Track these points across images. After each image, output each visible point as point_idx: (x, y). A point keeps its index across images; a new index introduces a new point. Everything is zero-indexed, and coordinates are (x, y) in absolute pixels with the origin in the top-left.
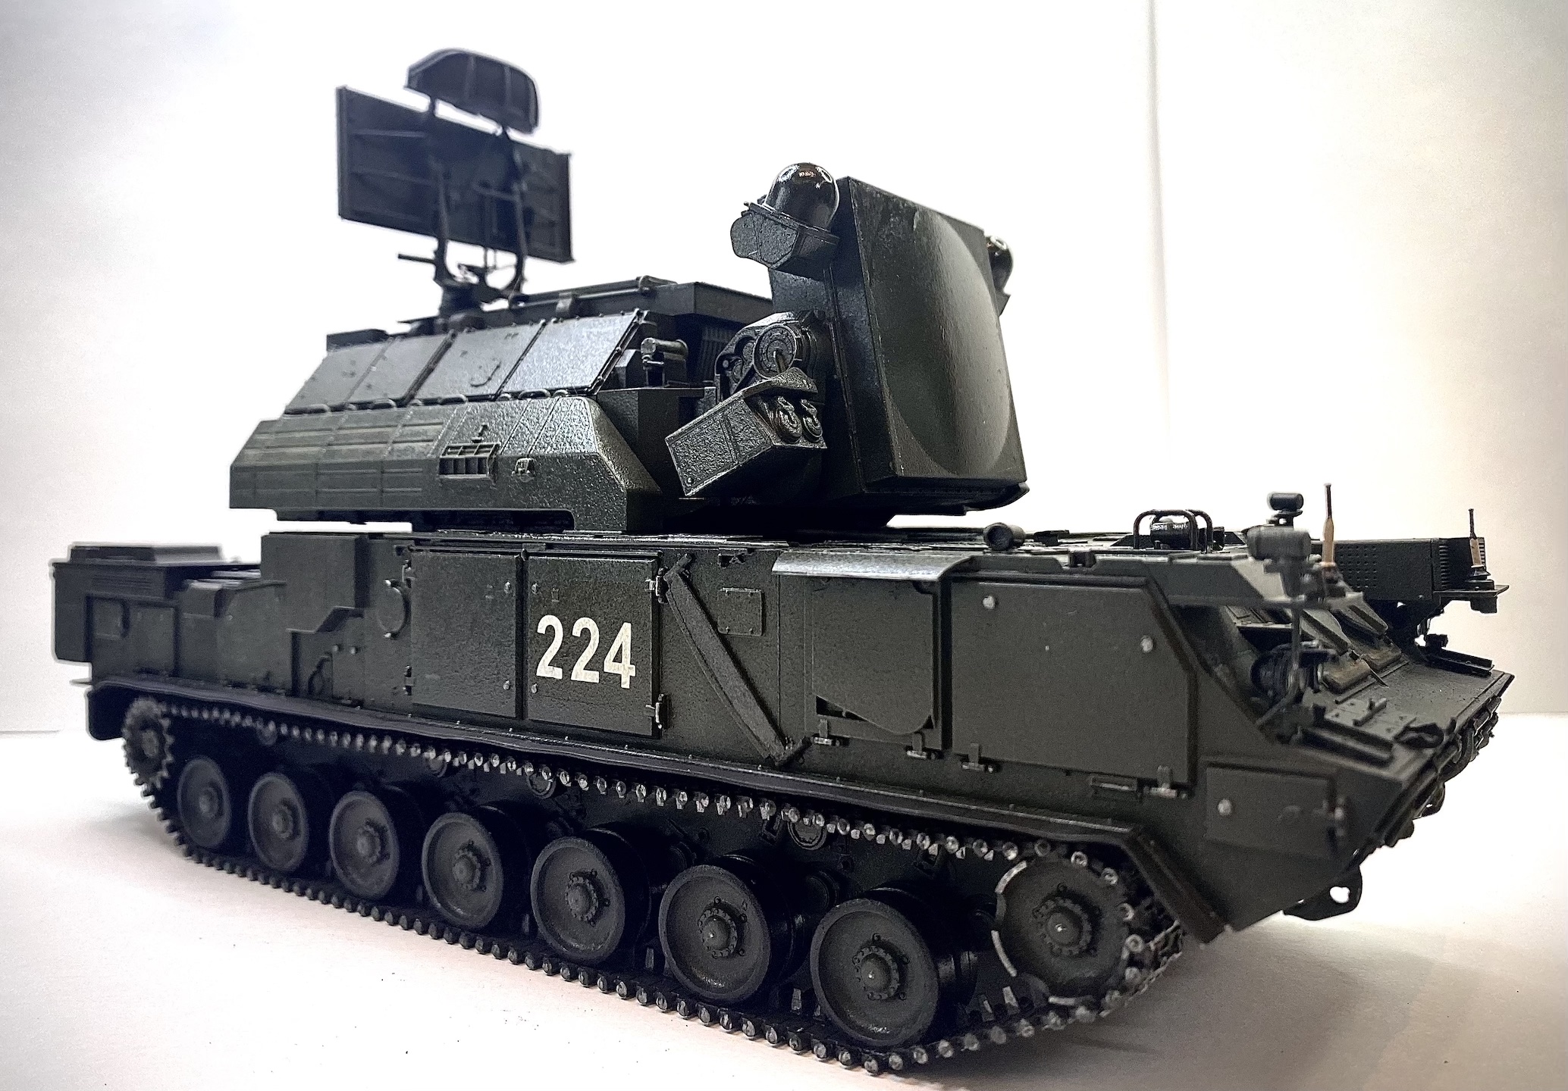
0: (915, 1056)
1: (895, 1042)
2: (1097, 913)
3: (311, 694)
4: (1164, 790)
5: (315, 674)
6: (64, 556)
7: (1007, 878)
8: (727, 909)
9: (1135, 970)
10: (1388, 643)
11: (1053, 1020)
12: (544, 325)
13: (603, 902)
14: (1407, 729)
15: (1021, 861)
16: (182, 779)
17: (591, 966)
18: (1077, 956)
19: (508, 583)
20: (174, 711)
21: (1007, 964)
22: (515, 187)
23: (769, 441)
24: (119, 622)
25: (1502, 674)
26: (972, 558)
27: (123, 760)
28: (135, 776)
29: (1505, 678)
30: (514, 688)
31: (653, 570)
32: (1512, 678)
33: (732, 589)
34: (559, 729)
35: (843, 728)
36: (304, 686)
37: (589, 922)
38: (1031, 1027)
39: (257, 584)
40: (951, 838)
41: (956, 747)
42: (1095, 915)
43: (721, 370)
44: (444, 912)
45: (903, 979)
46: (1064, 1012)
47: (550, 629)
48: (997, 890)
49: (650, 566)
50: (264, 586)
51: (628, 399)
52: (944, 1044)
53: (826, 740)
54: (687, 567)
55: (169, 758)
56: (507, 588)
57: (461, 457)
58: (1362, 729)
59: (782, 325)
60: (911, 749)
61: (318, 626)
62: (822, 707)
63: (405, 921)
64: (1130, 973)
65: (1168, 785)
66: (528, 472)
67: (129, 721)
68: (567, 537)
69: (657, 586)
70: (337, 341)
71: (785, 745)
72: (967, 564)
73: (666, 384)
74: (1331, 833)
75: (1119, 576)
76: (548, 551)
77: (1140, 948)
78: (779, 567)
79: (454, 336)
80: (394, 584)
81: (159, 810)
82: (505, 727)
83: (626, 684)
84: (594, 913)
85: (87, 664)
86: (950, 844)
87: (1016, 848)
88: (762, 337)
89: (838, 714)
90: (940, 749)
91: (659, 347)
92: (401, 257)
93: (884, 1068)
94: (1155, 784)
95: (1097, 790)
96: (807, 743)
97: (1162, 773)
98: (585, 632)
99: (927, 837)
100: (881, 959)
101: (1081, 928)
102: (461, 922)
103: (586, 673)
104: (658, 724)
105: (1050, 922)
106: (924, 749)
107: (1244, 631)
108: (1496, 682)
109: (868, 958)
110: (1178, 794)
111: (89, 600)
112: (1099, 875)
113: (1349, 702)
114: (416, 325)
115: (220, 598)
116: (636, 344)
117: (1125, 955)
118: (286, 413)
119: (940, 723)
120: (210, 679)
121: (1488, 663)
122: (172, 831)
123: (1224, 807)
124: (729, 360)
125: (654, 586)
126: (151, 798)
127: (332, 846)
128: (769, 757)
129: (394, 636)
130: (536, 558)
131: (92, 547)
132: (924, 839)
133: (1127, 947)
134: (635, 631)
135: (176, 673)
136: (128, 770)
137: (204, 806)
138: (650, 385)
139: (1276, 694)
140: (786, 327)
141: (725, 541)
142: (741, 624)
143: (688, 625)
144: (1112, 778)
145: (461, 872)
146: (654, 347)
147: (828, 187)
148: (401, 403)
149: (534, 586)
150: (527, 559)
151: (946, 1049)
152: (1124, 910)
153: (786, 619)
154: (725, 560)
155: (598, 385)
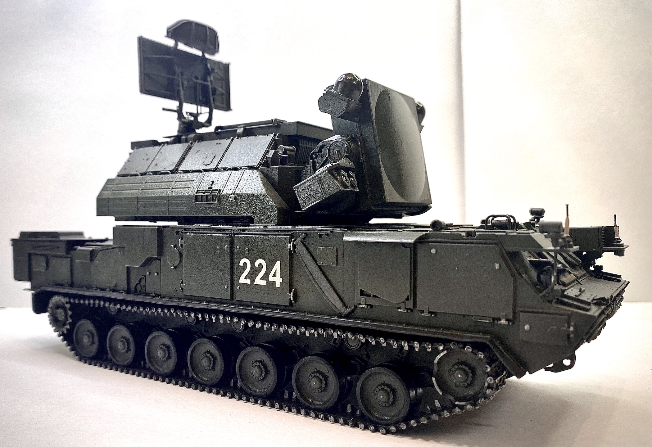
0: (401, 427)
1: (392, 422)
2: (474, 370)
3: (136, 292)
4: (503, 322)
5: (137, 283)
6: (17, 236)
7: (439, 357)
8: (321, 373)
9: (490, 390)
10: (581, 269)
11: (457, 410)
12: (233, 139)
13: (267, 372)
14: (594, 299)
15: (444, 350)
16: (75, 329)
17: (263, 398)
18: (467, 386)
19: (226, 246)
20: (72, 301)
21: (438, 390)
22: (209, 79)
23: (338, 188)
24: (44, 264)
25: (625, 281)
26: (426, 234)
27: (49, 322)
28: (54, 328)
29: (626, 283)
30: (229, 288)
31: (289, 240)
32: (629, 282)
33: (323, 247)
34: (249, 304)
35: (371, 301)
36: (133, 289)
37: (261, 380)
38: (449, 414)
39: (111, 247)
40: (416, 342)
41: (419, 307)
42: (473, 370)
43: (312, 158)
44: (198, 379)
45: (395, 398)
46: (461, 407)
47: (245, 264)
48: (434, 362)
49: (288, 238)
50: (114, 248)
51: (274, 171)
52: (413, 421)
53: (364, 306)
54: (304, 238)
55: (70, 321)
56: (226, 248)
57: (204, 194)
58: (579, 298)
59: (340, 140)
60: (400, 308)
61: (140, 264)
62: (362, 293)
63: (181, 383)
64: (488, 391)
65: (504, 320)
66: (234, 200)
67: (51, 305)
68: (250, 227)
69: (291, 246)
70: (136, 145)
71: (346, 308)
72: (424, 236)
73: (288, 164)
74: (568, 336)
75: (486, 240)
76: (243, 233)
77: (492, 382)
78: (345, 238)
79: (192, 143)
80: (175, 247)
81: (65, 342)
82: (226, 304)
83: (278, 285)
84: (263, 376)
85: (30, 282)
86: (416, 344)
87: (443, 345)
88: (331, 145)
89: (369, 296)
90: (412, 308)
91: (286, 149)
92: (164, 109)
93: (388, 432)
94: (500, 319)
95: (476, 322)
96: (356, 307)
97: (502, 315)
98: (260, 265)
99: (406, 342)
100: (386, 390)
101: (468, 375)
102: (205, 382)
103: (261, 282)
104: (292, 301)
105: (456, 374)
106: (405, 309)
107: (530, 261)
108: (623, 284)
109: (380, 390)
110: (509, 323)
111: (30, 255)
112: (476, 355)
113: (571, 289)
114: (172, 139)
115: (93, 254)
116: (275, 147)
117: (486, 385)
118: (118, 176)
119: (412, 298)
120: (89, 287)
121: (620, 277)
122: (72, 351)
123: (527, 327)
124: (316, 154)
125: (290, 246)
126: (62, 337)
127: (146, 354)
128: (340, 313)
129: (175, 267)
130: (238, 235)
131: (30, 232)
132: (405, 343)
133: (487, 382)
134: (282, 264)
135: (72, 285)
136: (51, 326)
137: (86, 340)
138: (281, 165)
139: (546, 284)
140: (342, 141)
141: (321, 228)
142: (328, 261)
143: (305, 262)
144: (482, 317)
145: (205, 362)
146: (283, 149)
147: (359, 83)
148: (173, 172)
149: (238, 247)
150: (234, 236)
151: (414, 423)
152: (487, 367)
153: (346, 259)
154: (321, 236)
155: (260, 165)
